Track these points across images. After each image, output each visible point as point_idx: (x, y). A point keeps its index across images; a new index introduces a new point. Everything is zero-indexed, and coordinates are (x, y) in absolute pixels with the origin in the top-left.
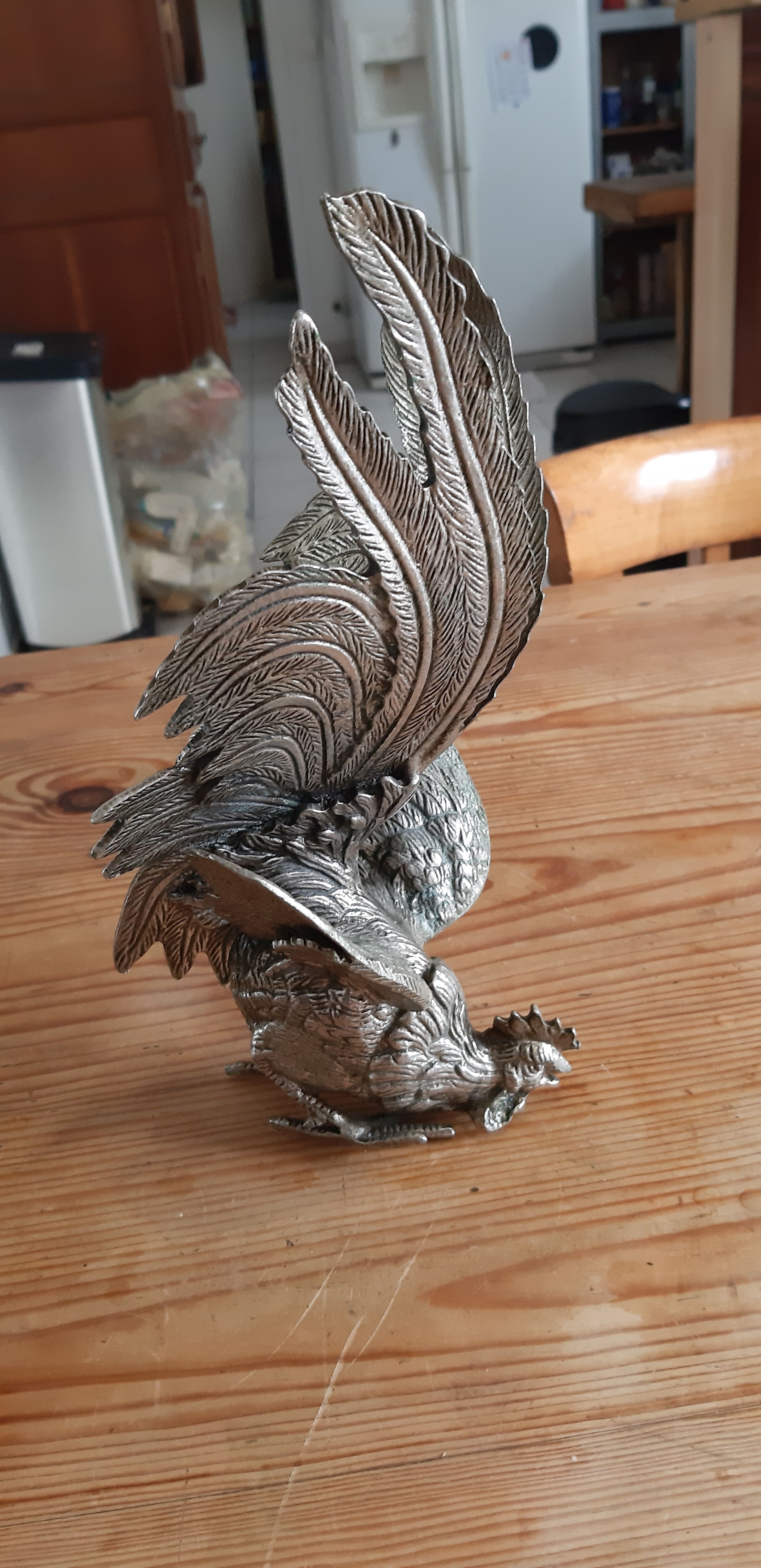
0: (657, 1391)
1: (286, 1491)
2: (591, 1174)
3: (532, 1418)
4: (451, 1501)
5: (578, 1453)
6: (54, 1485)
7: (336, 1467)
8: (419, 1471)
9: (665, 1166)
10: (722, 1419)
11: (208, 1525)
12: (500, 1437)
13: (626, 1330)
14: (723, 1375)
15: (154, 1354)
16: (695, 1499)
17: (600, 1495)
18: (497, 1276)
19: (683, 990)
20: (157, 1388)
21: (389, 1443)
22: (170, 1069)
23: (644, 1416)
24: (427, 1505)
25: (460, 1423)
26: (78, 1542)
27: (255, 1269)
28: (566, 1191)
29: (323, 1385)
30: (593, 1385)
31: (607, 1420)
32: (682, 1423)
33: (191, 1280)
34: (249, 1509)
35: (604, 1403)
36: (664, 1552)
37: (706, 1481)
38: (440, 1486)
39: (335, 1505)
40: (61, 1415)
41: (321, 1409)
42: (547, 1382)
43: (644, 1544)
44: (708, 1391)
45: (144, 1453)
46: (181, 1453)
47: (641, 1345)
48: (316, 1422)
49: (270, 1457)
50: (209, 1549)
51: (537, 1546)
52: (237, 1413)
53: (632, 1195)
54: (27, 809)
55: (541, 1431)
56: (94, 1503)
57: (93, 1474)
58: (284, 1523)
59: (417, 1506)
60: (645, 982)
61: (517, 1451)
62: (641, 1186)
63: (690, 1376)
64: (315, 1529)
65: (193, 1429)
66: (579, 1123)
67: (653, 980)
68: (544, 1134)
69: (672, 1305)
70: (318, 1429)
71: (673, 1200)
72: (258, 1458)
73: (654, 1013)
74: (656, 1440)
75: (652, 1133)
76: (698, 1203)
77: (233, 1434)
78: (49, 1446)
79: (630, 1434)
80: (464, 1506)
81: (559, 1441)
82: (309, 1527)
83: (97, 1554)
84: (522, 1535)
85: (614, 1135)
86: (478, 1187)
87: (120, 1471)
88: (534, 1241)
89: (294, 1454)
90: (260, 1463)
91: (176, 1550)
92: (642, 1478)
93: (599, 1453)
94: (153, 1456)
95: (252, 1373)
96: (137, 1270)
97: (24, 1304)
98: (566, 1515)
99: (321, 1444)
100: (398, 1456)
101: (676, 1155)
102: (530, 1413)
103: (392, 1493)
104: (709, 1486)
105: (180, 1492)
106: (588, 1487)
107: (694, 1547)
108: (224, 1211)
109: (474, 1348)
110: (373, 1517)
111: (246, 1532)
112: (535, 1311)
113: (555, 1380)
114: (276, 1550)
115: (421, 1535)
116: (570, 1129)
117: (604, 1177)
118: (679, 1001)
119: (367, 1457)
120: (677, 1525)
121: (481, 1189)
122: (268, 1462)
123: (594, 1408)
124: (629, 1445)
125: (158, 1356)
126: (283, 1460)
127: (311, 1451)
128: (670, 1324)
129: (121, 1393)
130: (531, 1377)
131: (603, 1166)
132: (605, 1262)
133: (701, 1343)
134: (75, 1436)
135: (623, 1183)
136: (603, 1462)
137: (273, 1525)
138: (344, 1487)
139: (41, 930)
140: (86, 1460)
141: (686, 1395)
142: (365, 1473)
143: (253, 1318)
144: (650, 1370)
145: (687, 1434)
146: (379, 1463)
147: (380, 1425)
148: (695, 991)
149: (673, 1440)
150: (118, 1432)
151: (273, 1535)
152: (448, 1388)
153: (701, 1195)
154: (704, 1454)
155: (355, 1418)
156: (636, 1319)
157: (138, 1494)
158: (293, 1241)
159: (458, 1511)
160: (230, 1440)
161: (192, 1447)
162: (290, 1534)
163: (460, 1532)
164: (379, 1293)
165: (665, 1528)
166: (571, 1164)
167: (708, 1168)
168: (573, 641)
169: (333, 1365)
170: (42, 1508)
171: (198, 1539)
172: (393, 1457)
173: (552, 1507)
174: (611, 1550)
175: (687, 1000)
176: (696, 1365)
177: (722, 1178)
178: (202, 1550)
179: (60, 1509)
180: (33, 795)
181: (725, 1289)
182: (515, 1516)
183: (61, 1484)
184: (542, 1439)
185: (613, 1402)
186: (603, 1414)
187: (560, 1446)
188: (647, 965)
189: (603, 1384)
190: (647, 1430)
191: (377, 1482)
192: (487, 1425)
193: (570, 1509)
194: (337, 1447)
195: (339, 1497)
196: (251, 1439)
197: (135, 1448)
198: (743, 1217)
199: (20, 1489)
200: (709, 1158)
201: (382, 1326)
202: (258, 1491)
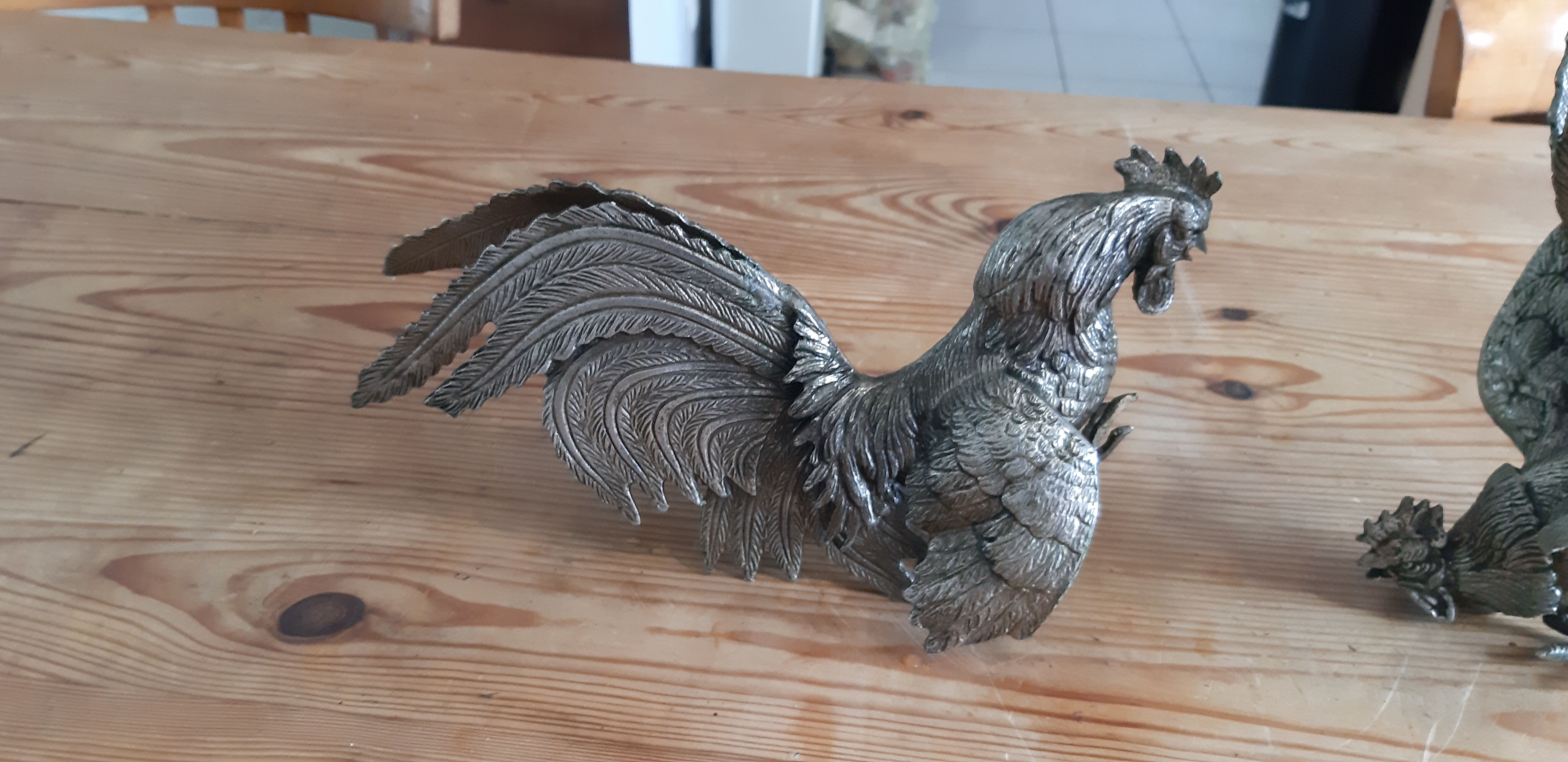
20: (1266, 733)
27: (1326, 662)
33: (1270, 656)
54: (969, 229)
95: (1348, 741)
96: (1217, 637)
97: (1124, 641)
125: (1260, 709)
129: (1235, 729)
158: (1355, 647)
164: (1447, 705)
169: (1421, 752)
201: (1458, 731)
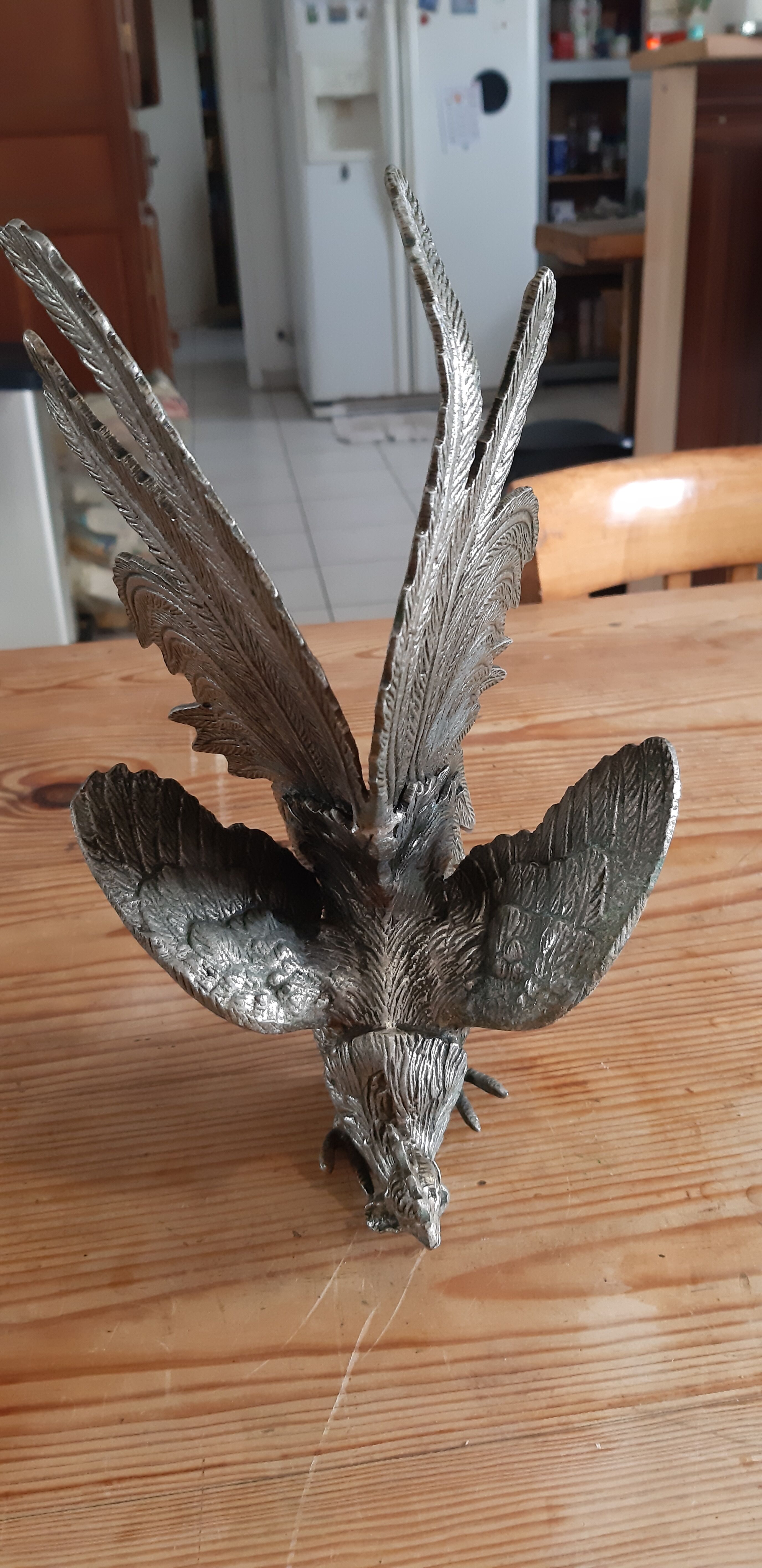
0: (676, 1379)
1: (308, 1480)
2: (597, 1169)
3: (553, 1407)
4: (477, 1488)
5: (602, 1440)
6: (64, 1476)
7: (357, 1456)
8: (442, 1459)
9: (670, 1162)
10: (742, 1406)
11: (228, 1515)
12: (522, 1425)
13: (641, 1320)
14: (742, 1364)
15: (162, 1344)
16: (720, 1485)
17: (627, 1481)
18: (511, 1267)
19: (678, 992)
20: (167, 1378)
21: (410, 1432)
22: (163, 1062)
23: (666, 1404)
24: (451, 1493)
25: (481, 1412)
26: (93, 1533)
27: (263, 1260)
28: (574, 1184)
29: (340, 1375)
30: (613, 1374)
31: (630, 1408)
32: (704, 1411)
34: (270, 1498)
35: (625, 1392)
36: (693, 1537)
37: (731, 1467)
38: (464, 1474)
39: (359, 1494)
40: (68, 1405)
41: (339, 1398)
42: (566, 1371)
43: (674, 1529)
44: (727, 1379)
45: (157, 1443)
46: (196, 1442)
47: (658, 1335)
48: (334, 1411)
49: (289, 1446)
50: (230, 1539)
51: (567, 1532)
52: (251, 1403)
53: (640, 1189)
55: (564, 1419)
56: (108, 1494)
57: (105, 1464)
58: (308, 1512)
59: (442, 1494)
60: (639, 984)
61: (540, 1439)
62: (647, 1180)
63: (709, 1364)
64: (339, 1518)
65: (207, 1419)
66: (583, 1118)
67: (647, 982)
68: (549, 1129)
69: (687, 1296)
70: (336, 1418)
71: (682, 1195)
72: (276, 1448)
73: (650, 1015)
74: (678, 1427)
75: (657, 1129)
76: (706, 1197)
77: (249, 1424)
78: (56, 1437)
79: (654, 1421)
80: (491, 1494)
81: (582, 1429)
82: (332, 1516)
83: (113, 1546)
84: (550, 1521)
85: (618, 1131)
86: (486, 1180)
87: (134, 1461)
88: (546, 1234)
89: (312, 1443)
90: (278, 1453)
91: (196, 1541)
92: (667, 1465)
93: (623, 1440)
94: (167, 1446)
95: (265, 1362)
97: (23, 1294)
98: (593, 1502)
99: (341, 1433)
100: (420, 1445)
101: (681, 1151)
102: (551, 1402)
103: (415, 1481)
104: (735, 1471)
105: (196, 1483)
106: (614, 1474)
107: (724, 1532)
108: (226, 1201)
109: (491, 1338)
110: (399, 1505)
111: (267, 1522)
112: (550, 1302)
113: (575, 1369)
114: (300, 1539)
115: (448, 1523)
116: (574, 1125)
117: (611, 1172)
118: (674, 1003)
119: (388, 1445)
120: (704, 1511)
121: (488, 1182)
122: (285, 1451)
123: (615, 1397)
124: (652, 1432)
125: (167, 1346)
126: (302, 1449)
127: (330, 1440)
128: (686, 1315)
129: (130, 1382)
130: (550, 1366)
131: (610, 1161)
132: (617, 1254)
133: (716, 1333)
134: (84, 1426)
135: (629, 1178)
136: (628, 1450)
137: (294, 1514)
138: (365, 1476)
139: (22, 922)
140: (96, 1451)
141: (706, 1383)
142: (387, 1462)
143: (263, 1309)
144: (669, 1358)
145: (709, 1421)
146: (401, 1452)
147: (400, 1414)
148: (689, 994)
149: (696, 1428)
150: (128, 1422)
151: (295, 1525)
152: (467, 1377)
153: (708, 1190)
154: (727, 1441)
155: (374, 1407)
156: (652, 1310)
157: (152, 1484)
158: (301, 1230)
159: (484, 1499)
160: (246, 1430)
161: (207, 1436)
162: (314, 1523)
163: (487, 1520)
164: (391, 1283)
165: (694, 1513)
166: (578, 1158)
167: (713, 1164)
168: (547, 657)
169: (348, 1355)
170: (52, 1499)
171: (219, 1529)
172: (415, 1446)
173: (579, 1494)
174: (641, 1536)
175: (681, 1003)
176: (714, 1354)
177: (727, 1174)
178: (224, 1540)
179: (73, 1500)
180: (6, 790)
181: (737, 1280)
182: (543, 1503)
183: (72, 1475)
184: (565, 1427)
185: (633, 1391)
186: (624, 1402)
187: (583, 1434)
188: (640, 968)
189: (623, 1372)
190: (669, 1417)
191: (399, 1470)
192: (509, 1413)
193: (598, 1496)
194: (356, 1436)
195: (361, 1486)
196: (269, 1428)
197: (147, 1438)
198: (752, 1212)
199: (29, 1481)
200: (713, 1154)
201: (397, 1315)
202: (279, 1480)
